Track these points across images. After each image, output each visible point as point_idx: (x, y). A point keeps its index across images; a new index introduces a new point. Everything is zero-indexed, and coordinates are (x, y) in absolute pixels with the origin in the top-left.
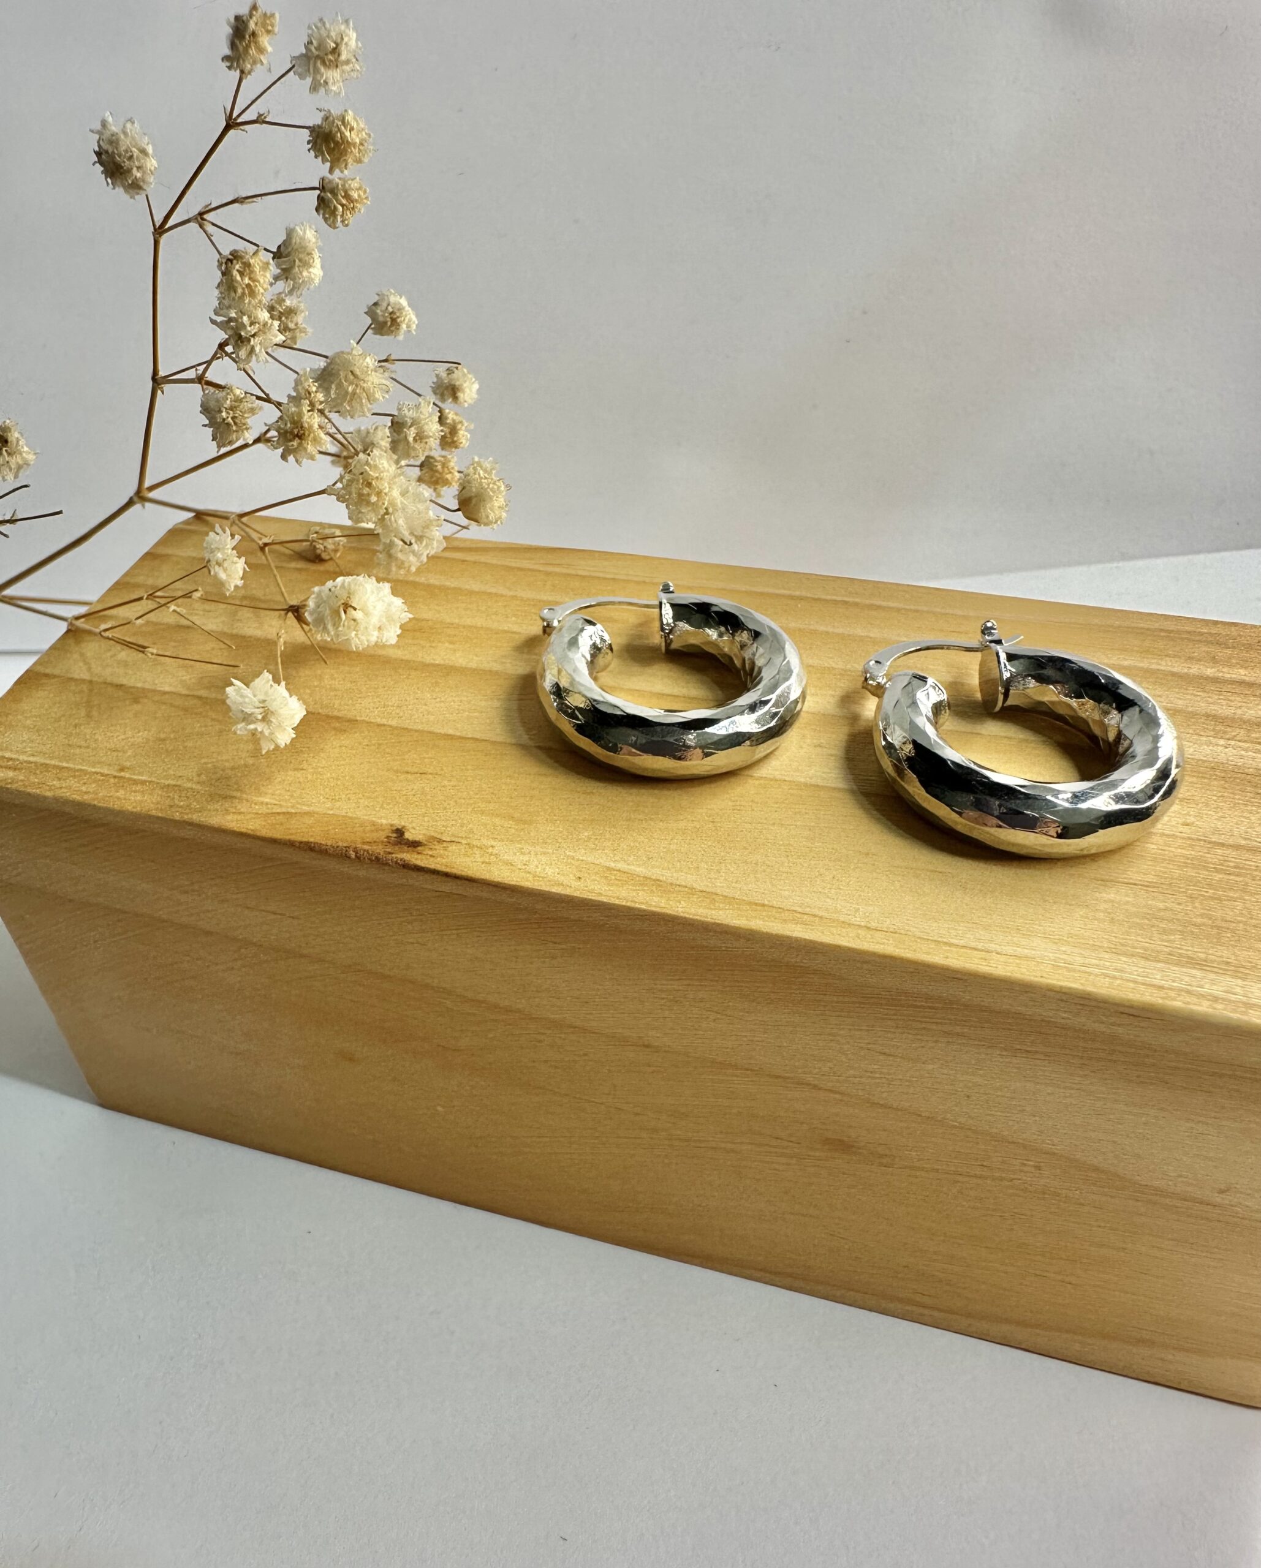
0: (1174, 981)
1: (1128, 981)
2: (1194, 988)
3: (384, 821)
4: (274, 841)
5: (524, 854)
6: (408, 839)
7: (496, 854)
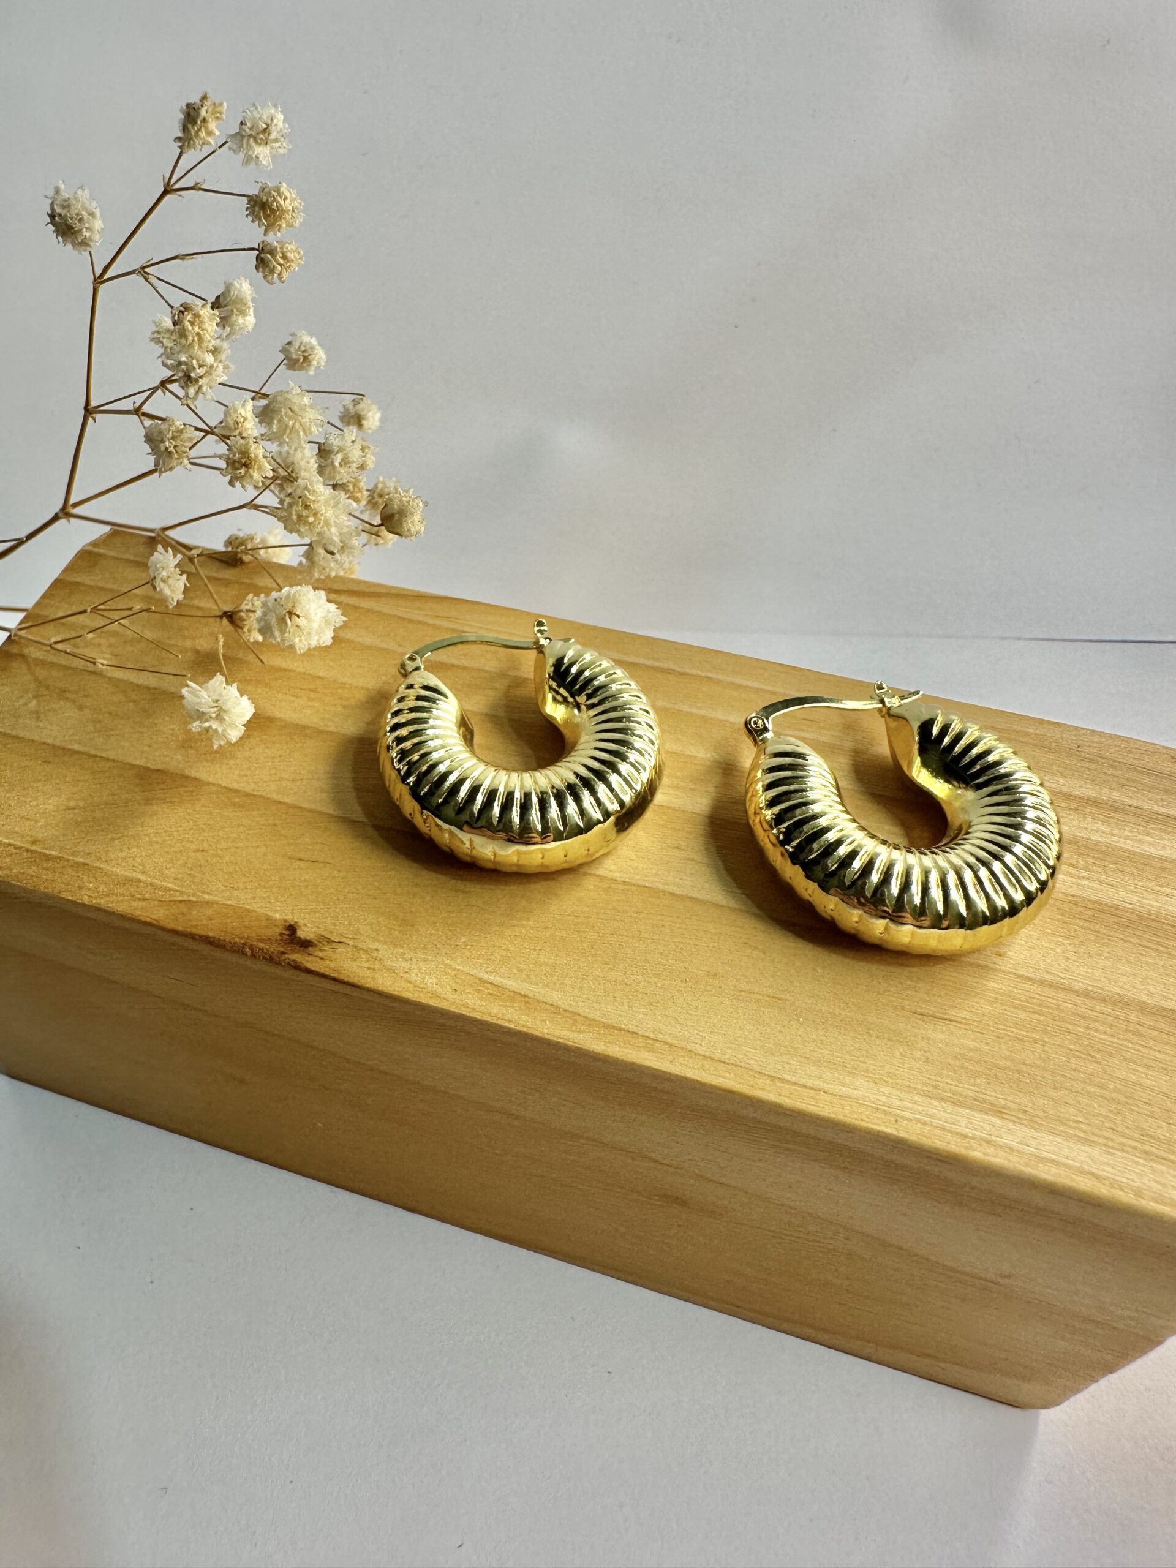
0: (976, 1130)
1: (937, 1127)
2: (994, 1138)
3: (278, 916)
4: (175, 932)
5: (406, 960)
6: (299, 938)
7: (380, 960)
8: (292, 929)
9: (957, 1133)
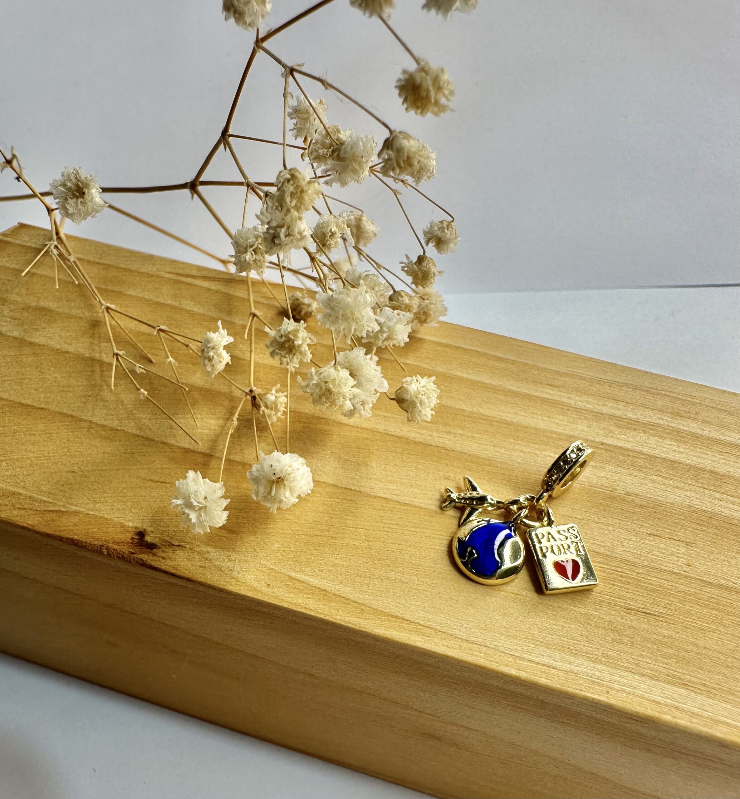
0: (667, 698)
1: (637, 696)
2: (680, 705)
3: (130, 524)
5: (230, 560)
6: (147, 542)
7: (211, 560)
8: (141, 534)
9: (653, 701)
